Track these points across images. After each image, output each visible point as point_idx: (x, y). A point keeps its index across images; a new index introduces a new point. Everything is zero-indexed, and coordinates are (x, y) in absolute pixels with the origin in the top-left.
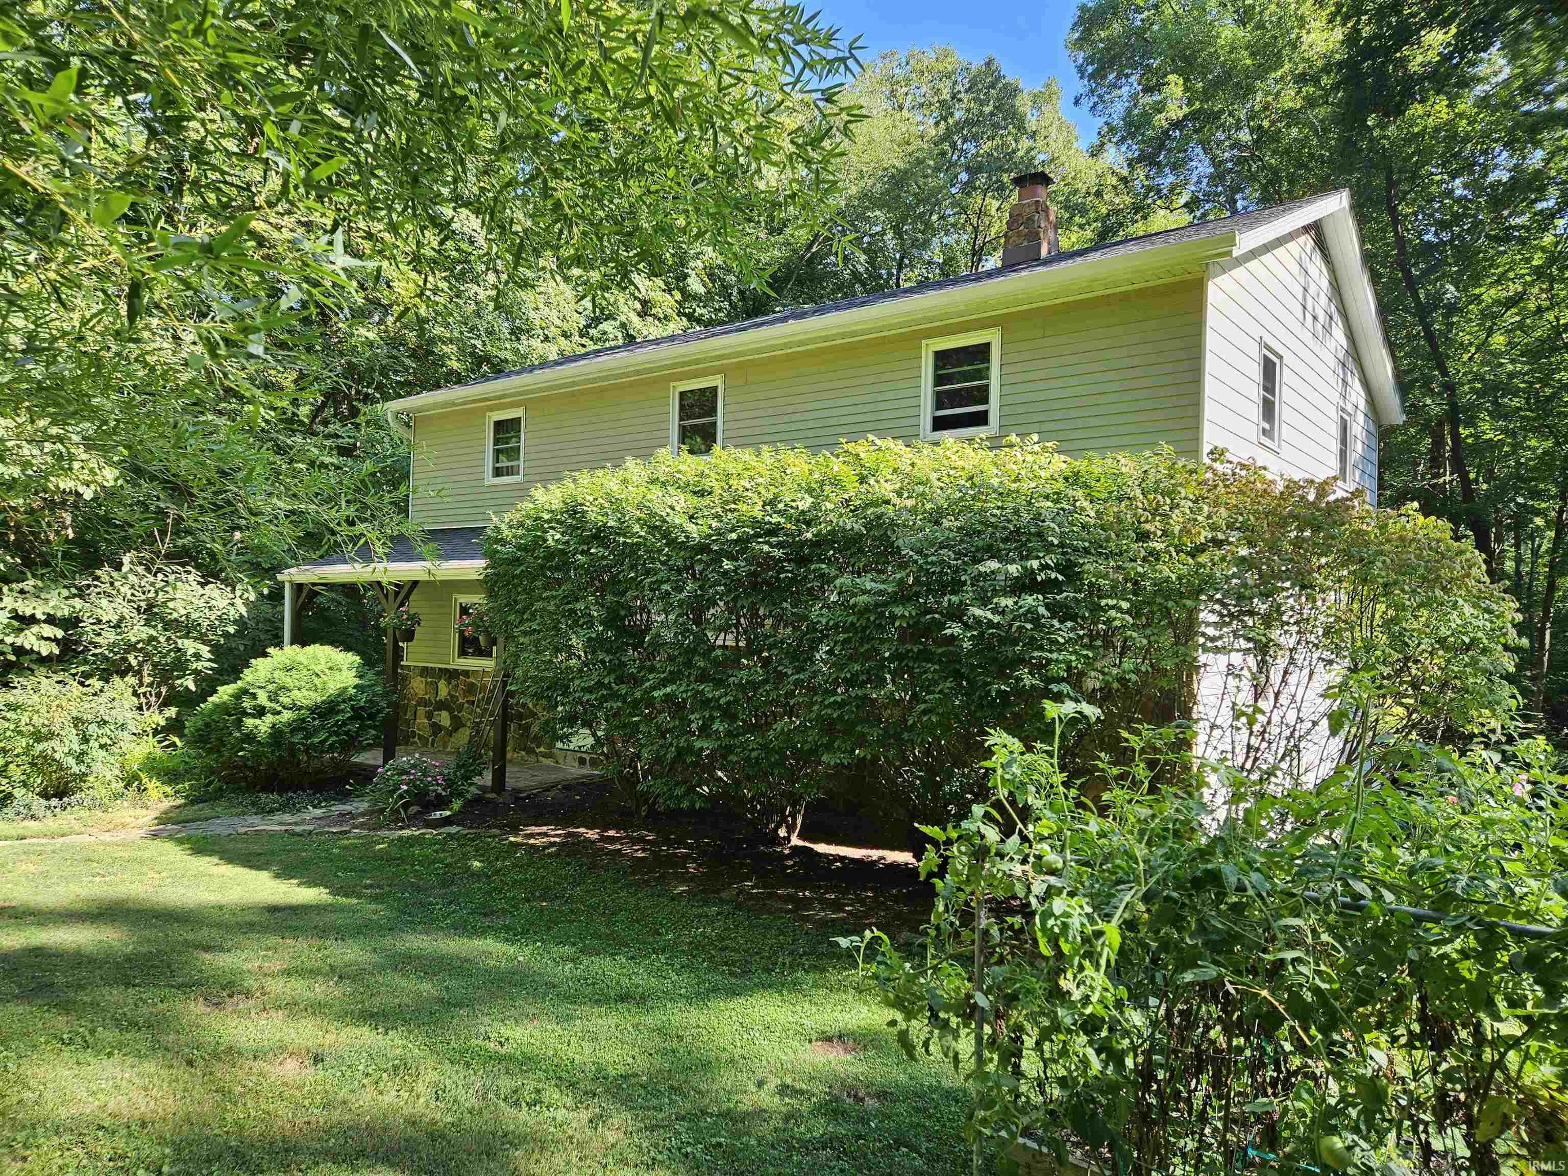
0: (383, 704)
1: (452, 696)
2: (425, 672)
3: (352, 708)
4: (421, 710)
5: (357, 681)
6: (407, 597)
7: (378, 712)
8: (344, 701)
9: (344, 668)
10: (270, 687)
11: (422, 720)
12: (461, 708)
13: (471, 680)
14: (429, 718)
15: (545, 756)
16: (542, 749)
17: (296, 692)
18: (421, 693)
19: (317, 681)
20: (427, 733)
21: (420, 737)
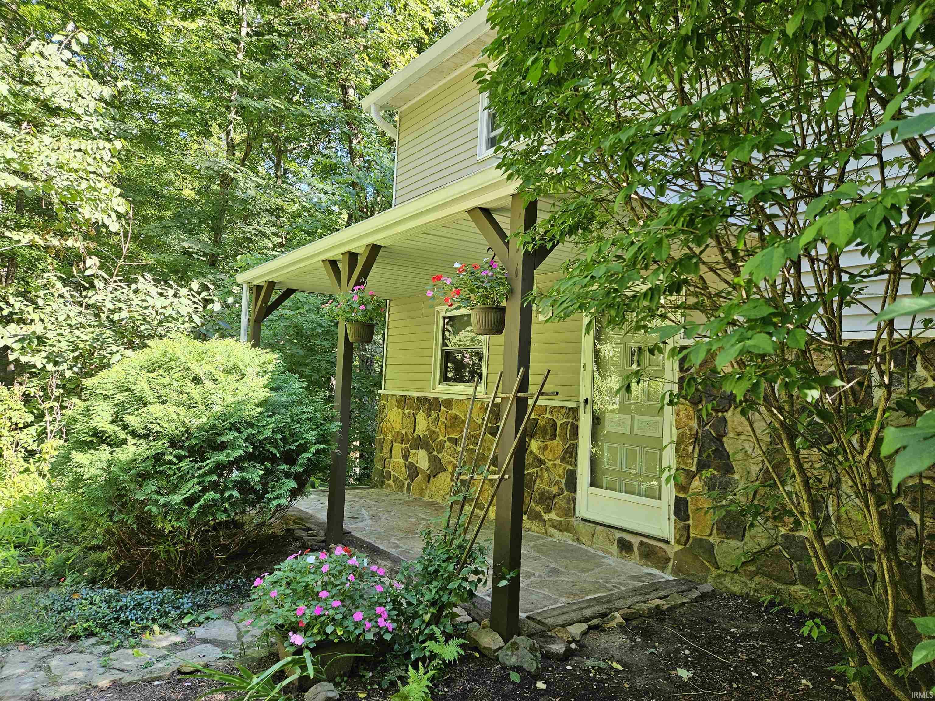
0: (311, 436)
1: (432, 432)
2: (403, 401)
3: (249, 439)
4: (397, 447)
5: (263, 394)
6: (365, 272)
7: (304, 448)
8: (234, 427)
9: (250, 372)
10: (119, 397)
11: (397, 460)
12: (441, 447)
13: (454, 412)
14: (406, 457)
15: (557, 526)
16: (553, 516)
17: (156, 410)
18: (398, 427)
19: (196, 393)
20: (402, 474)
21: (396, 480)
